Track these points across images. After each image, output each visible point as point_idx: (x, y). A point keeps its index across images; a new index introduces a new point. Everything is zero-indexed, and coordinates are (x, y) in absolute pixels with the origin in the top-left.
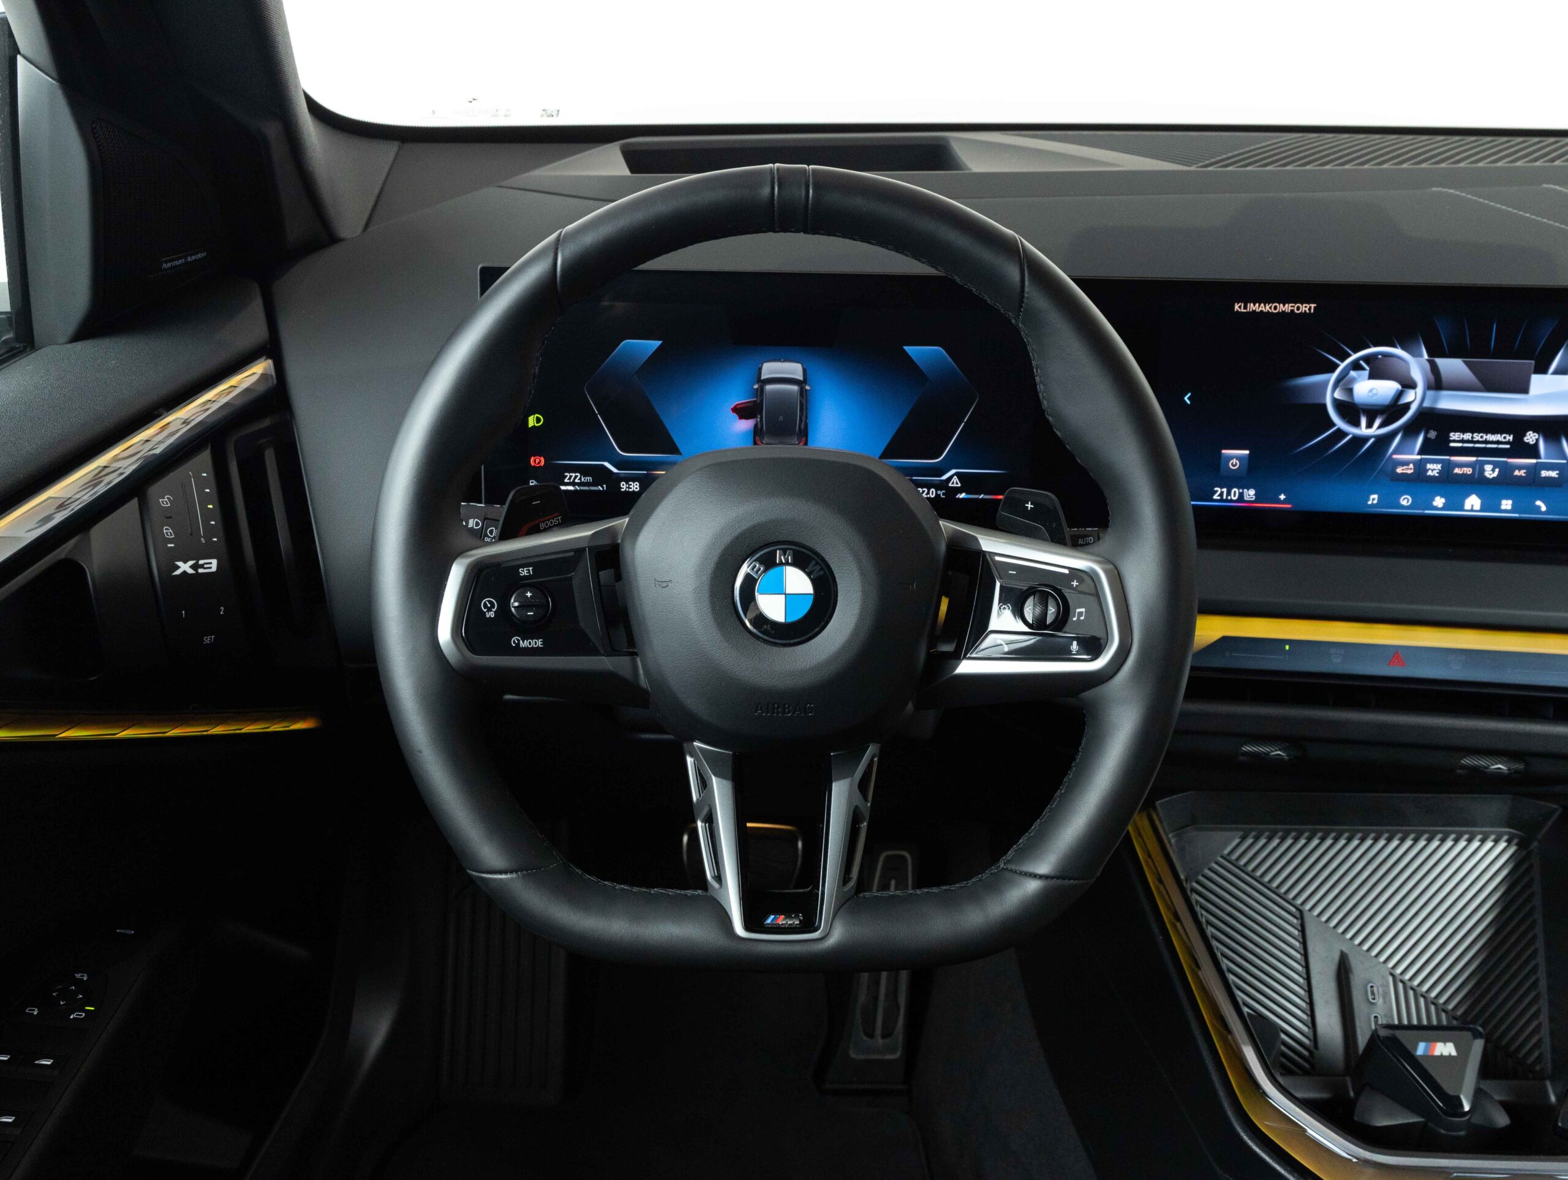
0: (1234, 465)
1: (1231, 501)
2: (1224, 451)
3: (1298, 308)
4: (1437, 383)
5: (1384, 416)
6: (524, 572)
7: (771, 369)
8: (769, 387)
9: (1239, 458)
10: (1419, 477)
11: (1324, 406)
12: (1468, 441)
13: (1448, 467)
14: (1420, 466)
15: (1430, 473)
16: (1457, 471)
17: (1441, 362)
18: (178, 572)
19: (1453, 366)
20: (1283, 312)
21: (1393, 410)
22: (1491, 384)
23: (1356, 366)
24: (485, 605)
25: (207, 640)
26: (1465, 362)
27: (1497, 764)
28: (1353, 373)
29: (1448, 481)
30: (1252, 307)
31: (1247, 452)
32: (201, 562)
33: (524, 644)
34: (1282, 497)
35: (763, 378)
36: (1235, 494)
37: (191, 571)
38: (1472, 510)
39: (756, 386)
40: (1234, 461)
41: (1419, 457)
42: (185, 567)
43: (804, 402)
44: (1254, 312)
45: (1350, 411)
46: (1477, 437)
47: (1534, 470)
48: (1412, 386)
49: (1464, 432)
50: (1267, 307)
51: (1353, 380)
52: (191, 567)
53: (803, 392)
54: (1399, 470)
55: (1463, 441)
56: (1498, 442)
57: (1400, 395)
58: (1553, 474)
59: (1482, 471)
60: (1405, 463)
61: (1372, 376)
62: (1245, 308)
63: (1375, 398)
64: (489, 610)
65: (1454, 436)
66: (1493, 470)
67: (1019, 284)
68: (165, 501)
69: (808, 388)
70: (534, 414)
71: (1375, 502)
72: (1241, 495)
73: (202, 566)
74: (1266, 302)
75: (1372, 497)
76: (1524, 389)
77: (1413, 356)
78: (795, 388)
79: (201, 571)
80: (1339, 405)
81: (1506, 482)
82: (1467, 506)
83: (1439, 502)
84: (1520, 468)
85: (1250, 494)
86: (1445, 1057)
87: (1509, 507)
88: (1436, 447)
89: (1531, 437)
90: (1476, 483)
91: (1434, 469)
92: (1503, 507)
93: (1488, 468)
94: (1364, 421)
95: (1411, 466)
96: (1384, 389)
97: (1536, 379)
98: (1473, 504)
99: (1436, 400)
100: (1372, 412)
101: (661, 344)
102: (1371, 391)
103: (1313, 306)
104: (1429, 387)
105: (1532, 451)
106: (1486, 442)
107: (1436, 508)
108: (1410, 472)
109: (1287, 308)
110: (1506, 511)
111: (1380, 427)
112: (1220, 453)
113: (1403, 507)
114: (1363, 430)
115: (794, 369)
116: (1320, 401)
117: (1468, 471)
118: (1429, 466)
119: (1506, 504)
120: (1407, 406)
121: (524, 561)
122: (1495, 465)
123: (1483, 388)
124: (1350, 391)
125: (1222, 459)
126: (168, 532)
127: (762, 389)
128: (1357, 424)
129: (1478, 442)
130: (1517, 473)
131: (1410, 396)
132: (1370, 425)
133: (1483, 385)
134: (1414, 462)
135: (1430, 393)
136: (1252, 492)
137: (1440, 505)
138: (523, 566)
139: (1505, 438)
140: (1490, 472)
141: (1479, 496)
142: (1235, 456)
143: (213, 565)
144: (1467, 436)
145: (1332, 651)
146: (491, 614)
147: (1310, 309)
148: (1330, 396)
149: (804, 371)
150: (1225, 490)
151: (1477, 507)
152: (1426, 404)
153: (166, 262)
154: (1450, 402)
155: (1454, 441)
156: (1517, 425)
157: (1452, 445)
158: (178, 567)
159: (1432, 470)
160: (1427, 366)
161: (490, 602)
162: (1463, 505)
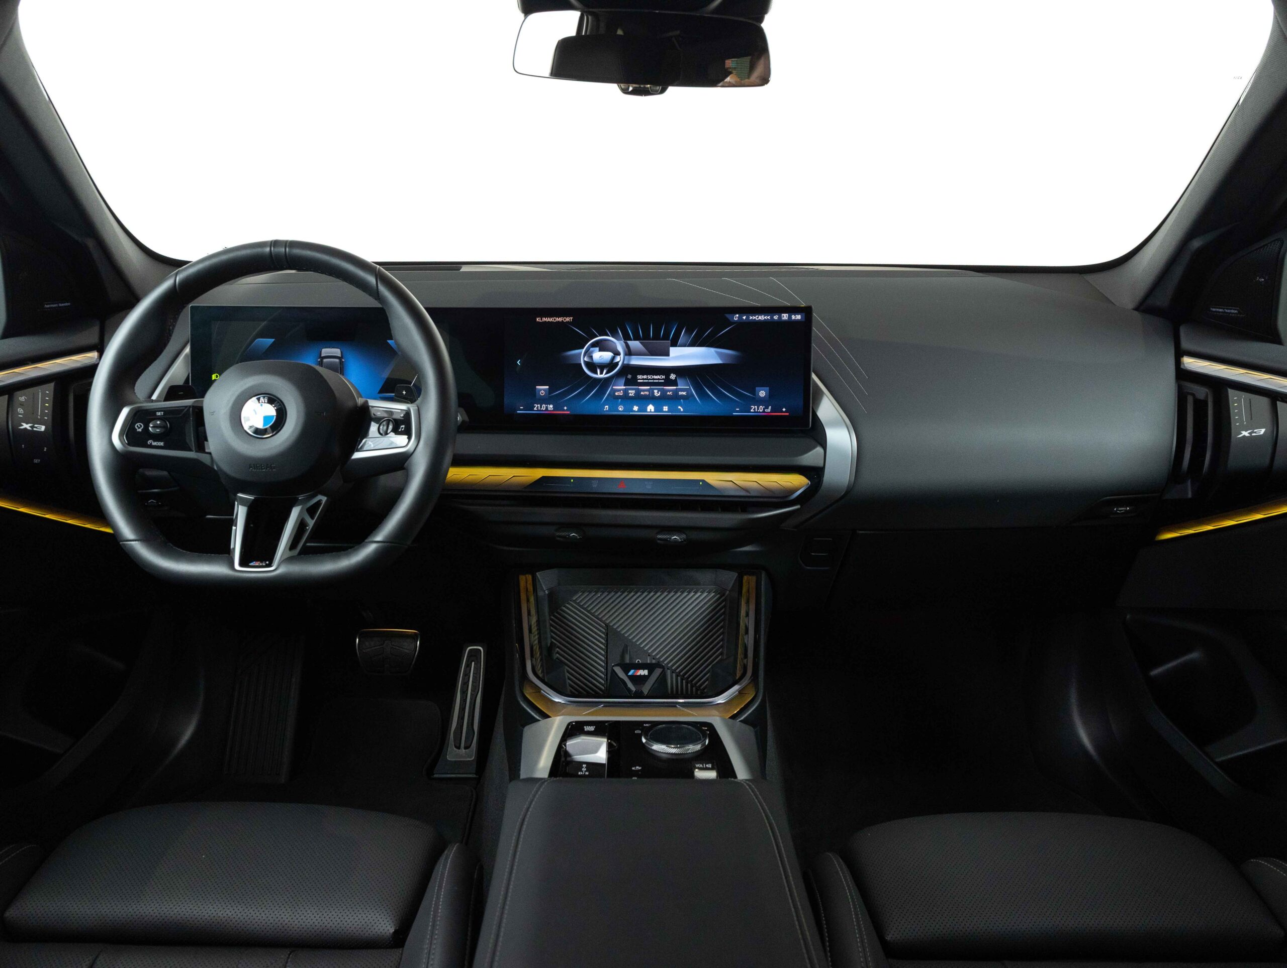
0: (542, 393)
1: (542, 411)
2: (537, 387)
3: (565, 320)
4: (629, 352)
5: (608, 368)
6: (159, 414)
7: (326, 351)
8: (325, 360)
9: (544, 390)
10: (625, 397)
11: (581, 364)
12: (645, 379)
13: (638, 391)
14: (625, 391)
15: (630, 395)
16: (642, 393)
17: (629, 342)
18: (22, 427)
19: (635, 344)
20: (558, 321)
21: (611, 365)
22: (653, 352)
23: (593, 345)
24: (137, 426)
25: (36, 461)
26: (641, 343)
27: (674, 536)
28: (592, 349)
29: (640, 399)
30: (544, 319)
31: (548, 387)
32: (36, 426)
33: (154, 444)
34: (565, 408)
35: (322, 356)
36: (544, 407)
37: (30, 428)
38: (651, 412)
39: (319, 360)
40: (542, 391)
41: (625, 387)
42: (27, 426)
43: (342, 367)
44: (545, 321)
45: (592, 366)
46: (649, 377)
47: (676, 392)
48: (619, 354)
49: (643, 375)
50: (551, 320)
51: (592, 352)
52: (30, 427)
53: (341, 363)
54: (617, 394)
55: (643, 379)
56: (659, 379)
57: (613, 358)
58: (684, 393)
59: (653, 393)
60: (619, 390)
61: (600, 350)
62: (541, 320)
63: (602, 360)
64: (139, 428)
65: (639, 377)
66: (658, 393)
67: (375, 286)
68: (22, 399)
69: (343, 360)
70: (215, 373)
71: (607, 409)
72: (547, 407)
73: (36, 427)
74: (550, 317)
75: (606, 407)
76: (667, 354)
77: (618, 340)
78: (337, 360)
79: (35, 429)
80: (587, 364)
81: (664, 398)
82: (649, 410)
83: (636, 408)
84: (669, 391)
85: (551, 407)
86: (642, 675)
87: (667, 410)
88: (632, 382)
89: (673, 376)
90: (651, 399)
91: (632, 393)
92: (664, 410)
93: (656, 391)
94: (599, 371)
95: (622, 392)
96: (606, 356)
97: (672, 349)
98: (651, 408)
99: (629, 360)
100: (602, 366)
101: (274, 341)
102: (600, 357)
103: (571, 318)
104: (626, 354)
105: (674, 383)
106: (654, 379)
107: (635, 411)
108: (621, 394)
109: (560, 319)
110: (665, 412)
111: (606, 374)
112: (536, 388)
113: (620, 411)
114: (599, 376)
115: (337, 352)
116: (579, 362)
117: (647, 393)
118: (630, 391)
119: (666, 408)
120: (617, 363)
121: (159, 410)
122: (659, 390)
123: (649, 354)
124: (591, 357)
125: (537, 391)
126: (20, 410)
127: (322, 361)
128: (596, 373)
129: (650, 379)
130: (668, 393)
131: (618, 359)
132: (601, 373)
133: (649, 352)
134: (623, 390)
135: (626, 357)
136: (551, 406)
137: (636, 410)
138: (159, 411)
139: (661, 377)
140: (657, 393)
141: (653, 405)
142: (542, 389)
143: (43, 428)
144: (645, 377)
145: (593, 482)
146: (140, 430)
147: (570, 320)
148: (583, 360)
149: (342, 352)
150: (539, 405)
151: (653, 410)
152: (625, 362)
153: (47, 304)
154: (636, 361)
155: (640, 379)
156: (666, 371)
157: (639, 381)
158: (22, 425)
159: (631, 393)
160: (624, 344)
161: (140, 425)
162: (647, 409)
